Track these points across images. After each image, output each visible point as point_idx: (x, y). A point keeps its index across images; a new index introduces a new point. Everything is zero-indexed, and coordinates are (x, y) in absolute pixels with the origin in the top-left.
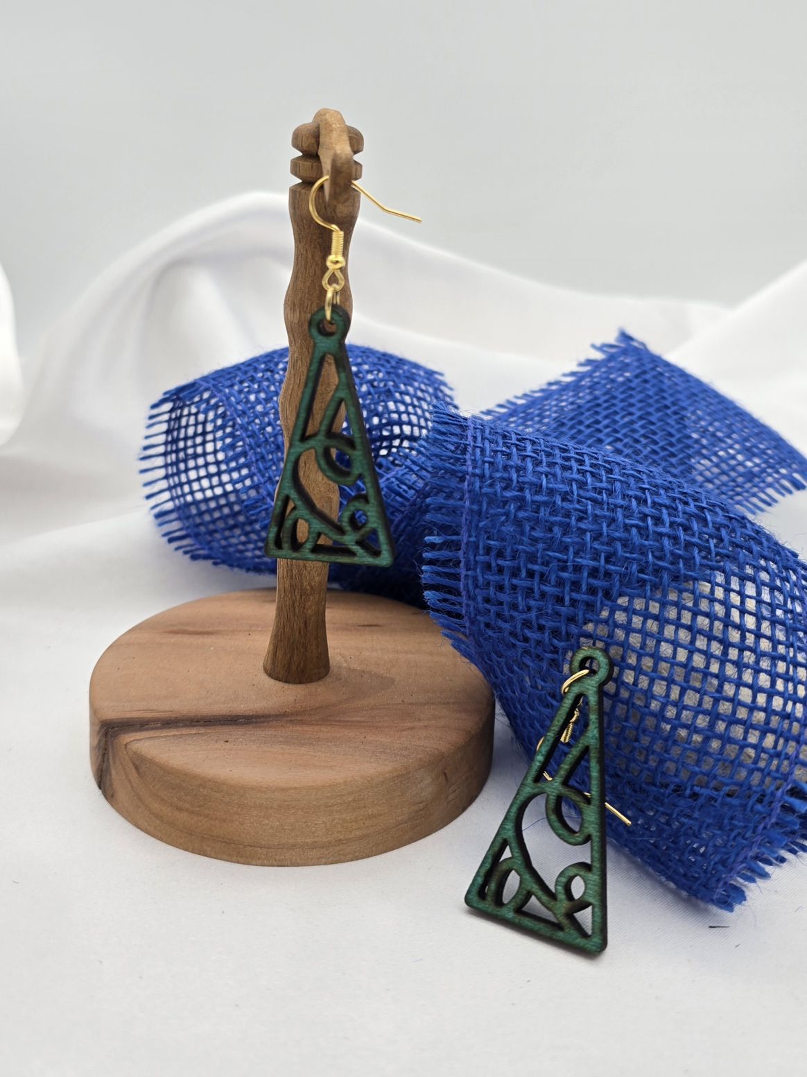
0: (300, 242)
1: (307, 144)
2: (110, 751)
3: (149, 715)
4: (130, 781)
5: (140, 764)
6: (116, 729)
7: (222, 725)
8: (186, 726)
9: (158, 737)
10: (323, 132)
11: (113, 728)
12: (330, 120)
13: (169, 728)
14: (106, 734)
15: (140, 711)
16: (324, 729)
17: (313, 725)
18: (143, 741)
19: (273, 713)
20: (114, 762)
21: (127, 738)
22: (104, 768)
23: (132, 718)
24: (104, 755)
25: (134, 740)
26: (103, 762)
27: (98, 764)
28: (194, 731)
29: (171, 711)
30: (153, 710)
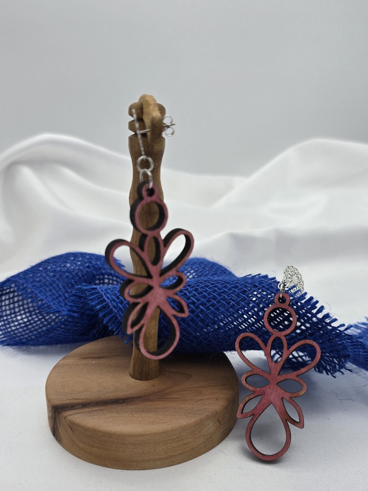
2: (57, 419)
3: (75, 401)
4: (68, 434)
5: (73, 426)
6: (60, 410)
7: (111, 404)
8: (93, 406)
9: (80, 413)
10: (144, 106)
11: (58, 409)
12: (148, 100)
13: (86, 408)
14: (55, 412)
15: (70, 399)
16: (160, 403)
17: (155, 401)
18: (73, 415)
19: (135, 396)
20: (60, 425)
21: (66, 414)
22: (55, 427)
23: (67, 404)
24: (55, 421)
25: (68, 415)
26: (55, 424)
27: (52, 425)
28: (97, 409)
29: (86, 399)
30: (77, 399)
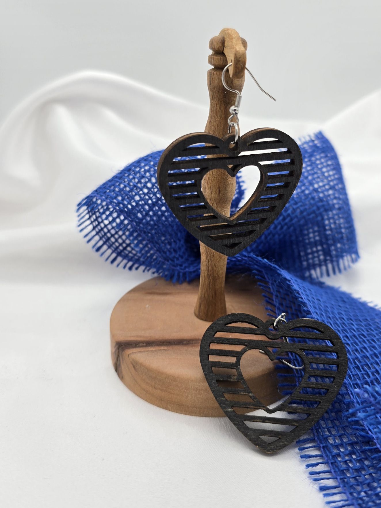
0: (213, 100)
1: (218, 47)
2: (121, 357)
3: (139, 339)
4: (131, 372)
5: (135, 365)
6: (124, 346)
7: (176, 345)
8: (157, 345)
9: (144, 351)
10: (226, 40)
11: (122, 345)
12: (231, 33)
13: (150, 346)
14: (118, 348)
15: (135, 336)
18: (137, 353)
19: (200, 338)
20: (123, 362)
21: (129, 351)
22: (118, 364)
23: (131, 341)
24: (118, 358)
25: (132, 353)
27: (115, 361)
28: (162, 348)
29: (150, 337)
30: (141, 336)
